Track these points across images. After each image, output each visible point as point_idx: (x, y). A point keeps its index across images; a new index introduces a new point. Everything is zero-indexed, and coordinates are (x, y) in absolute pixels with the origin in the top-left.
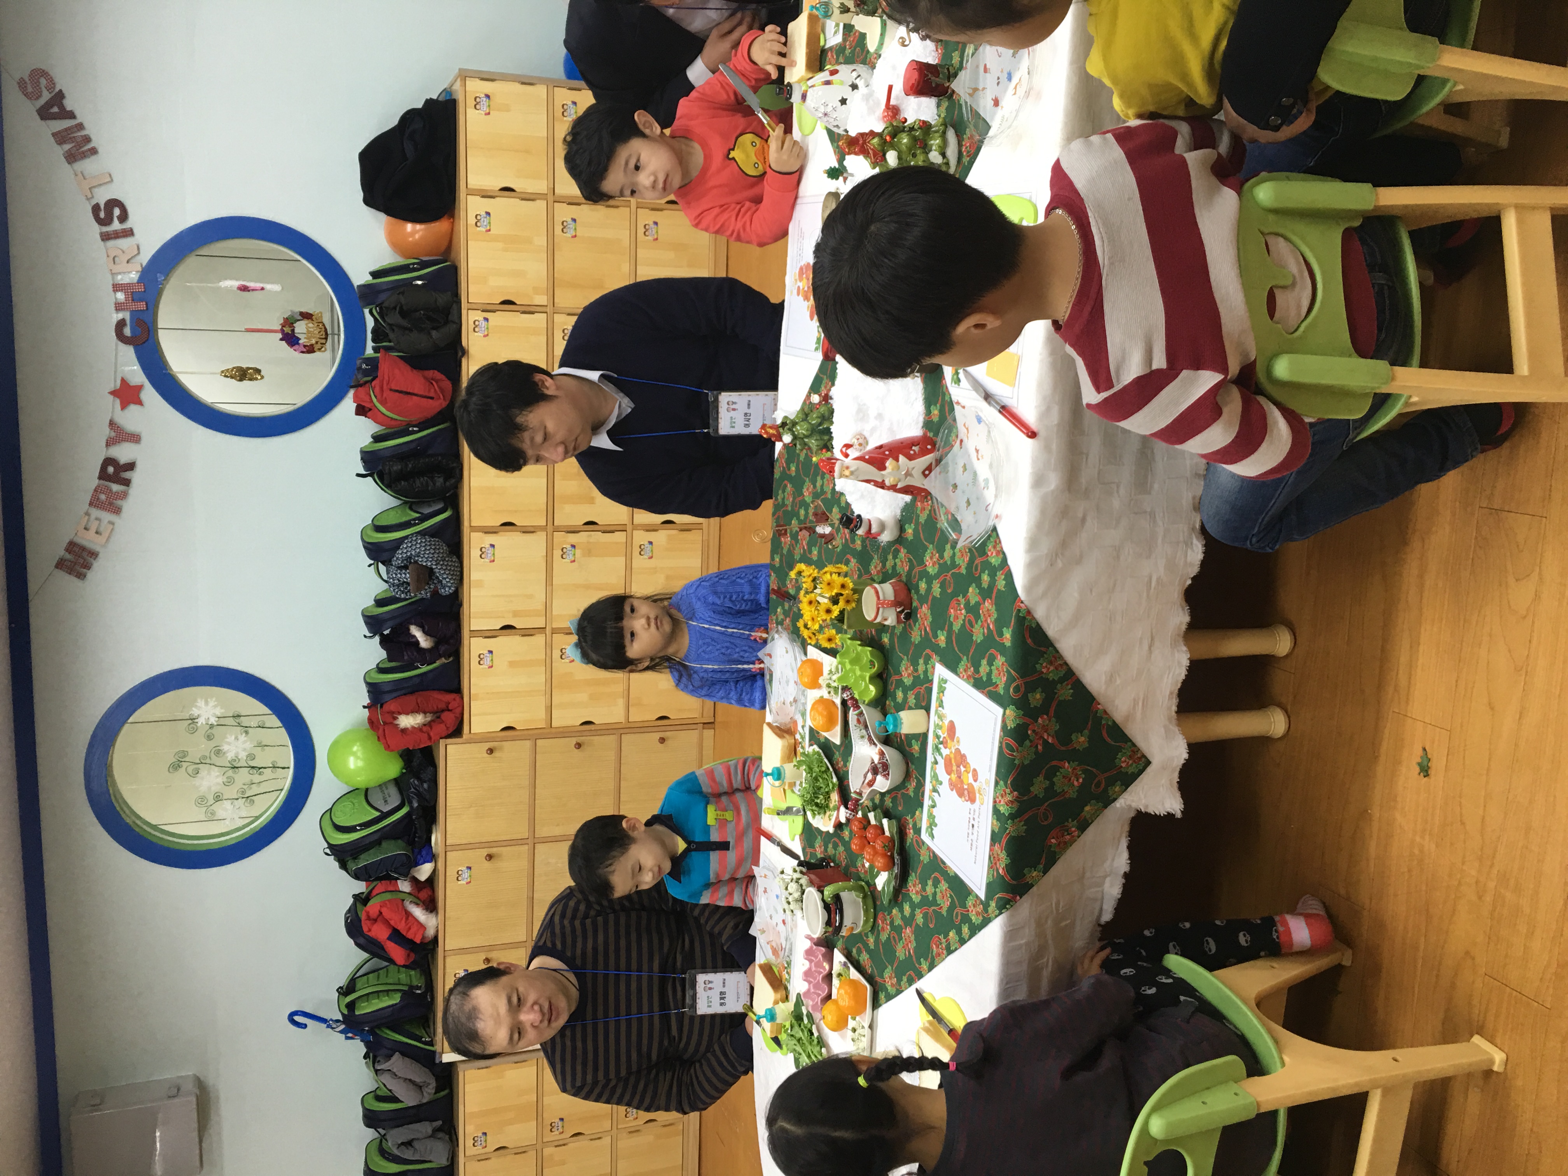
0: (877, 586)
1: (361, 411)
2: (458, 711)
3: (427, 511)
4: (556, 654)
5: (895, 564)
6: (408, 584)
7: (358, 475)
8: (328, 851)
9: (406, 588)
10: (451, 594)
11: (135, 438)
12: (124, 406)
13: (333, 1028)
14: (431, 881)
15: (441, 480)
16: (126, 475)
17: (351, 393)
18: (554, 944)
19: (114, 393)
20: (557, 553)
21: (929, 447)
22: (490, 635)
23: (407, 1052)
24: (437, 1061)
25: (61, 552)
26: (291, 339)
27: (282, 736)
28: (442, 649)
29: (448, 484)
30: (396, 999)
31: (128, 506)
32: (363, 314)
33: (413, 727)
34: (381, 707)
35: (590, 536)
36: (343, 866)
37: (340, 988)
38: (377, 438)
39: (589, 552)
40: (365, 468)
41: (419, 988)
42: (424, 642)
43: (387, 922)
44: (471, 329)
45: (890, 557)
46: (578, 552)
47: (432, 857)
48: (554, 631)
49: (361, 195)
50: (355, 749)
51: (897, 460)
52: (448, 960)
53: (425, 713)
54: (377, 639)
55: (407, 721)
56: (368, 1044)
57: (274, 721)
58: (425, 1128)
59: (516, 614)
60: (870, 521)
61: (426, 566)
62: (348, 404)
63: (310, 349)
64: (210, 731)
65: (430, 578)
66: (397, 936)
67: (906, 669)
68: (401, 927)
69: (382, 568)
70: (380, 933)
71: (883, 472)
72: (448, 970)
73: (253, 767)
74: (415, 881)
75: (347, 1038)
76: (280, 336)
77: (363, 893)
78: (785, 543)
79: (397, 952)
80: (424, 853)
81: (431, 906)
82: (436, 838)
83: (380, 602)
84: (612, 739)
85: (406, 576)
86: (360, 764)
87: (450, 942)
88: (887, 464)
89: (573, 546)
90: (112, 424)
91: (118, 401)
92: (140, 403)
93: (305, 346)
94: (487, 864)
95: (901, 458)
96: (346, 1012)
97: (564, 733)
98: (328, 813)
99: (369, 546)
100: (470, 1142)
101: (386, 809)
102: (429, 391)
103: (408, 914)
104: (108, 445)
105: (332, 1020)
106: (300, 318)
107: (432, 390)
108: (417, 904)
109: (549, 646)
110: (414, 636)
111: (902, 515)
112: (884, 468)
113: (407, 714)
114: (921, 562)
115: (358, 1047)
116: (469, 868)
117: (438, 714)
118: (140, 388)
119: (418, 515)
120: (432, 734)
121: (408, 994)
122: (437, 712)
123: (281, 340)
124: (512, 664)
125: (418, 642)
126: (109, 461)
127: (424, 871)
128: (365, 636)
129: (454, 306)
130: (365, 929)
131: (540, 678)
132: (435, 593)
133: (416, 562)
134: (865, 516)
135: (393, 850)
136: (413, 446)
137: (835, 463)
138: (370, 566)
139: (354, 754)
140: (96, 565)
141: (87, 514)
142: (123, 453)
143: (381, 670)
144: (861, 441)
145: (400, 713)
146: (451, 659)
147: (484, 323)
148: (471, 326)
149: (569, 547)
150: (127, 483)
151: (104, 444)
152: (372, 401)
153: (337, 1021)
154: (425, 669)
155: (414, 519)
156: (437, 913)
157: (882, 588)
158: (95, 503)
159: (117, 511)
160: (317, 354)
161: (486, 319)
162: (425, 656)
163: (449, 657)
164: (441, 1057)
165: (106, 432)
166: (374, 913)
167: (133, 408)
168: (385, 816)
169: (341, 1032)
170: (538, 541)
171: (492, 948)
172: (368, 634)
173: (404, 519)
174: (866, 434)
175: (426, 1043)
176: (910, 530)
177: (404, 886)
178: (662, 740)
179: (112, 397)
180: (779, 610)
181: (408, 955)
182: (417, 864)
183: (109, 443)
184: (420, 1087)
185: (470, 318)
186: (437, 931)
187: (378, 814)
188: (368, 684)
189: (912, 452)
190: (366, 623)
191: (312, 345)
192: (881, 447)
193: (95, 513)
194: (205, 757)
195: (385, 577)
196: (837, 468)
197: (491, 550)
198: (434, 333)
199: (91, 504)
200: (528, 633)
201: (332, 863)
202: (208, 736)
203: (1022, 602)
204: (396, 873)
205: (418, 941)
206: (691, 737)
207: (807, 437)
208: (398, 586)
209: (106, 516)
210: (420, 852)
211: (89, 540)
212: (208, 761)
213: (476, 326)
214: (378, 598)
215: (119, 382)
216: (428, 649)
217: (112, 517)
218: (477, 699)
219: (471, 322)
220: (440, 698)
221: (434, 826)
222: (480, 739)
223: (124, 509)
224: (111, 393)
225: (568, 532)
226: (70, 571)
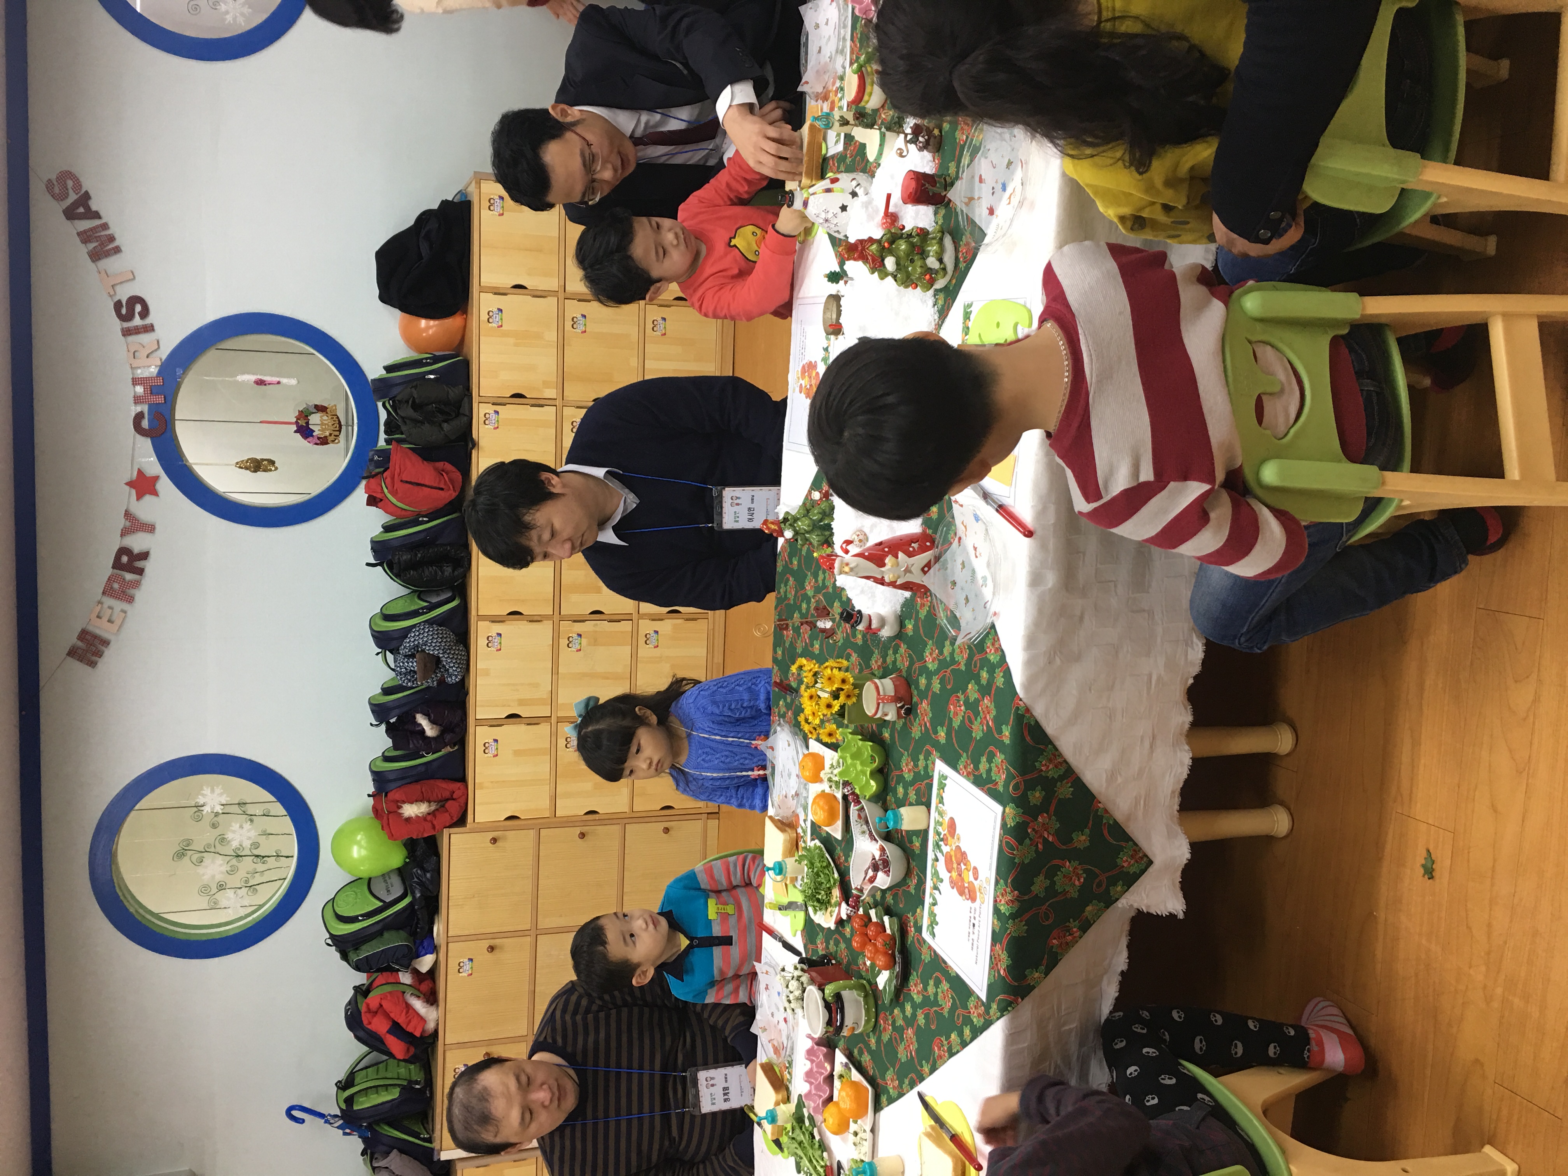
0: (877, 681)
1: (372, 501)
2: (462, 800)
3: (435, 600)
4: (562, 743)
5: (895, 658)
6: (415, 672)
7: (368, 564)
8: (329, 941)
9: (413, 677)
10: (457, 683)
11: (150, 528)
12: (139, 497)
13: (331, 1124)
14: (432, 973)
15: (449, 569)
16: (139, 564)
17: (364, 483)
18: (554, 1041)
19: (130, 484)
20: (564, 642)
21: (928, 544)
22: (495, 723)
23: (405, 1149)
24: (435, 1159)
25: (73, 640)
26: (305, 431)
27: (287, 825)
28: (448, 737)
29: (456, 573)
30: (394, 1094)
31: (140, 595)
32: (376, 406)
33: (417, 817)
34: (386, 796)
35: (597, 625)
36: (345, 957)
37: (339, 1082)
38: (387, 528)
39: (595, 641)
40: (375, 558)
41: (417, 1083)
42: (430, 731)
43: (387, 1015)
44: (482, 421)
45: (891, 652)
46: (584, 641)
47: (434, 949)
48: (560, 720)
49: (377, 292)
50: (359, 837)
51: (897, 557)
52: (448, 1054)
53: (429, 802)
54: (383, 727)
55: (411, 810)
56: (365, 1140)
57: (278, 809)
59: (522, 702)
60: (870, 616)
61: (433, 655)
62: (360, 494)
63: (323, 441)
64: (216, 819)
65: (437, 667)
66: (396, 1029)
67: (907, 765)
68: (401, 1020)
69: (390, 657)
70: (380, 1026)
71: (883, 569)
72: (447, 1065)
73: (257, 856)
74: (416, 973)
75: (345, 1134)
76: (295, 428)
77: (363, 985)
78: (788, 636)
79: (396, 1046)
80: (425, 944)
81: (432, 998)
82: (438, 929)
83: (387, 691)
84: (616, 829)
85: (413, 665)
86: (364, 852)
87: (450, 1036)
88: (887, 561)
89: (580, 635)
90: (128, 514)
91: (134, 492)
92: (155, 493)
93: (319, 438)
94: (489, 955)
95: (901, 554)
96: (344, 1107)
97: (568, 822)
98: (331, 903)
99: (376, 634)
101: (388, 899)
102: (440, 481)
103: (408, 1007)
104: (123, 535)
105: (329, 1115)
106: (315, 411)
107: (443, 481)
108: (418, 997)
109: (554, 735)
110: (420, 725)
111: (902, 610)
112: (884, 565)
113: (412, 803)
114: (921, 658)
115: (356, 1144)
116: (471, 960)
117: (442, 802)
118: (157, 478)
119: (426, 604)
120: (435, 823)
121: (407, 1089)
122: (441, 801)
123: (295, 432)
124: (517, 753)
125: (423, 731)
126: (123, 551)
127: (425, 963)
128: (371, 725)
129: (466, 399)
130: (365, 1022)
131: (544, 768)
132: (442, 682)
133: (423, 651)
134: (865, 611)
135: (394, 940)
136: (422, 536)
137: (834, 560)
138: (378, 654)
139: (358, 843)
140: (108, 653)
141: (100, 602)
142: (137, 542)
143: (386, 759)
144: (861, 537)
145: (404, 802)
146: (456, 748)
147: (493, 416)
148: (482, 419)
149: (575, 636)
150: (140, 572)
151: (119, 534)
152: (383, 492)
153: (336, 1116)
154: (430, 757)
155: (422, 608)
156: (438, 1006)
157: (882, 684)
158: (108, 591)
159: (130, 600)
160: (331, 445)
161: (497, 412)
162: (430, 745)
163: (455, 746)
164: (439, 1154)
165: (122, 522)
166: (374, 1005)
167: (148, 498)
168: (387, 906)
169: (338, 1127)
170: (545, 630)
171: (491, 1042)
172: (375, 723)
173: (413, 608)
174: (867, 530)
175: (424, 1140)
176: (910, 626)
177: (405, 978)
178: (667, 830)
179: (127, 488)
180: (781, 703)
181: (408, 1049)
182: (418, 957)
183: (125, 532)
185: (480, 410)
186: (438, 1024)
187: (381, 904)
188: (373, 773)
189: (911, 549)
190: (373, 712)
191: (326, 437)
192: (880, 544)
193: (109, 601)
194: (209, 845)
195: (393, 666)
196: (836, 565)
197: (498, 639)
198: (445, 425)
199: (104, 593)
200: (533, 721)
201: (334, 954)
202: (213, 824)
203: (1021, 700)
204: (397, 964)
205: (418, 1034)
206: (695, 827)
207: (808, 532)
208: (405, 674)
209: (118, 605)
210: (422, 942)
211: (101, 629)
212: (212, 850)
213: (487, 419)
214: (385, 686)
215: (135, 474)
216: (433, 738)
217: (125, 606)
218: (482, 788)
219: (482, 415)
220: (445, 787)
221: (436, 917)
222: (483, 828)
223: (136, 598)
224: (127, 484)
225: (575, 621)
226: (81, 659)
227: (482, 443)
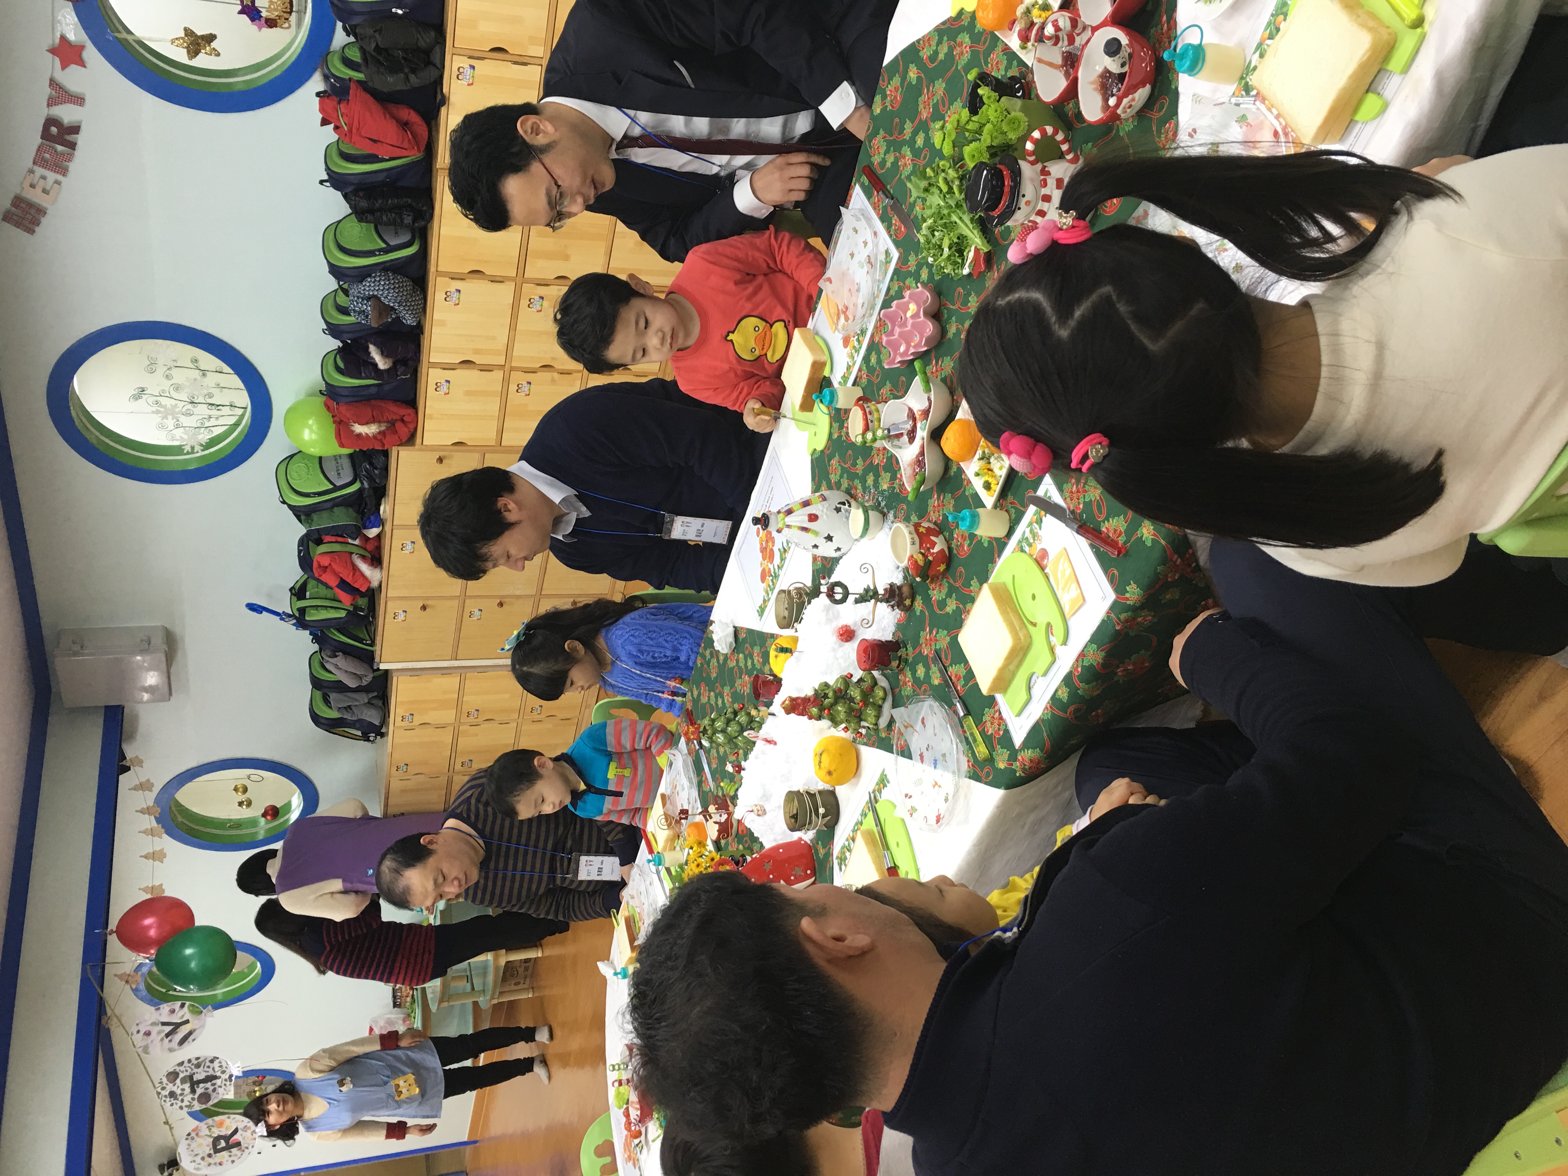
2: (412, 426)
3: (393, 243)
4: (513, 388)
6: (369, 315)
7: (321, 182)
9: (367, 317)
10: (412, 326)
11: (79, 100)
12: (64, 67)
13: (285, 621)
14: (378, 539)
16: (71, 138)
19: (53, 51)
20: (524, 303)
22: (448, 367)
23: (351, 652)
24: (376, 667)
25: (7, 204)
26: (250, 11)
28: (401, 366)
30: (342, 614)
31: (73, 166)
32: (335, 25)
33: (367, 434)
34: (337, 403)
37: (293, 589)
40: (329, 179)
41: (362, 610)
42: (382, 364)
43: (335, 572)
44: (454, 76)
46: (545, 303)
47: (380, 522)
50: (310, 422)
52: (389, 604)
53: (379, 422)
55: (361, 429)
56: (315, 637)
58: (364, 698)
59: (477, 352)
61: (388, 305)
63: (271, 23)
64: (169, 372)
66: (344, 584)
68: (349, 580)
70: (329, 580)
72: (388, 609)
73: (213, 405)
74: (364, 539)
75: (297, 628)
76: (239, 7)
80: (372, 520)
81: (376, 560)
82: (385, 509)
85: (367, 308)
86: (314, 437)
87: (391, 591)
89: (542, 298)
90: (53, 83)
91: (57, 61)
92: (82, 64)
93: (266, 20)
96: (297, 612)
100: (399, 719)
101: (338, 484)
102: (403, 141)
103: (355, 568)
104: (49, 105)
105: (284, 615)
107: (406, 140)
108: (364, 560)
109: (506, 382)
110: (373, 359)
113: (362, 423)
115: (307, 636)
116: (413, 543)
117: (392, 424)
118: (82, 47)
119: (383, 245)
120: (385, 442)
121: (354, 611)
122: (391, 422)
123: (240, 12)
124: (468, 393)
125: (376, 363)
126: (51, 122)
127: (373, 532)
129: (437, 48)
130: (315, 569)
131: (494, 407)
133: (379, 298)
135: (343, 518)
136: (381, 177)
139: (310, 428)
140: (44, 221)
141: (31, 171)
142: (67, 113)
145: (355, 421)
146: (409, 377)
147: (469, 71)
148: (455, 72)
149: (537, 298)
150: (72, 146)
151: (46, 104)
153: (289, 616)
155: (380, 248)
156: (381, 568)
158: (39, 160)
159: (64, 172)
160: (280, 29)
161: (473, 67)
163: (407, 374)
164: (379, 664)
165: (48, 91)
166: (324, 563)
167: (73, 68)
168: (336, 488)
169: (292, 624)
170: (506, 291)
171: (428, 598)
172: (326, 331)
173: (370, 247)
175: (366, 645)
179: (50, 55)
181: (354, 596)
182: (367, 530)
183: (52, 102)
184: (361, 678)
185: (454, 63)
186: (381, 582)
187: (331, 487)
191: (275, 18)
193: (40, 171)
194: (163, 391)
197: (456, 295)
198: (412, 77)
199: (34, 163)
200: (486, 369)
202: (167, 376)
205: (363, 591)
209: (52, 176)
210: (369, 519)
211: (35, 196)
213: (461, 73)
215: (57, 41)
216: (385, 370)
217: (59, 177)
218: (431, 419)
219: (455, 69)
220: (397, 410)
221: (383, 500)
222: (432, 448)
223: (70, 169)
224: (48, 51)
225: (538, 285)
226: (18, 225)
227: (453, 99)
